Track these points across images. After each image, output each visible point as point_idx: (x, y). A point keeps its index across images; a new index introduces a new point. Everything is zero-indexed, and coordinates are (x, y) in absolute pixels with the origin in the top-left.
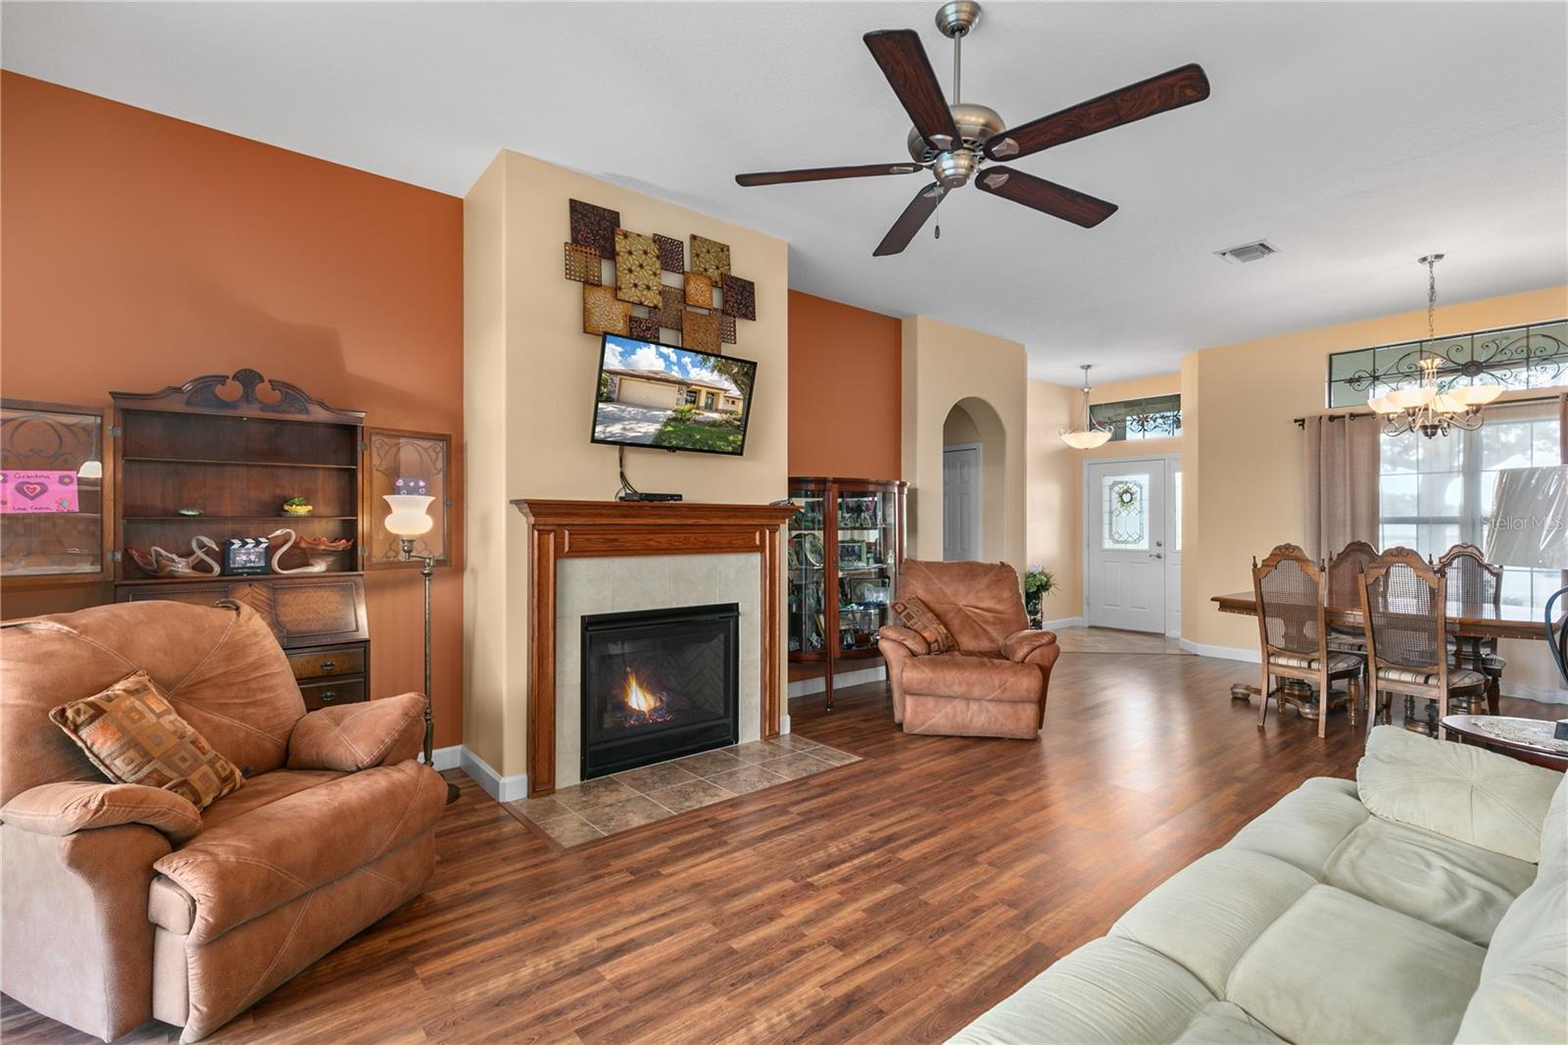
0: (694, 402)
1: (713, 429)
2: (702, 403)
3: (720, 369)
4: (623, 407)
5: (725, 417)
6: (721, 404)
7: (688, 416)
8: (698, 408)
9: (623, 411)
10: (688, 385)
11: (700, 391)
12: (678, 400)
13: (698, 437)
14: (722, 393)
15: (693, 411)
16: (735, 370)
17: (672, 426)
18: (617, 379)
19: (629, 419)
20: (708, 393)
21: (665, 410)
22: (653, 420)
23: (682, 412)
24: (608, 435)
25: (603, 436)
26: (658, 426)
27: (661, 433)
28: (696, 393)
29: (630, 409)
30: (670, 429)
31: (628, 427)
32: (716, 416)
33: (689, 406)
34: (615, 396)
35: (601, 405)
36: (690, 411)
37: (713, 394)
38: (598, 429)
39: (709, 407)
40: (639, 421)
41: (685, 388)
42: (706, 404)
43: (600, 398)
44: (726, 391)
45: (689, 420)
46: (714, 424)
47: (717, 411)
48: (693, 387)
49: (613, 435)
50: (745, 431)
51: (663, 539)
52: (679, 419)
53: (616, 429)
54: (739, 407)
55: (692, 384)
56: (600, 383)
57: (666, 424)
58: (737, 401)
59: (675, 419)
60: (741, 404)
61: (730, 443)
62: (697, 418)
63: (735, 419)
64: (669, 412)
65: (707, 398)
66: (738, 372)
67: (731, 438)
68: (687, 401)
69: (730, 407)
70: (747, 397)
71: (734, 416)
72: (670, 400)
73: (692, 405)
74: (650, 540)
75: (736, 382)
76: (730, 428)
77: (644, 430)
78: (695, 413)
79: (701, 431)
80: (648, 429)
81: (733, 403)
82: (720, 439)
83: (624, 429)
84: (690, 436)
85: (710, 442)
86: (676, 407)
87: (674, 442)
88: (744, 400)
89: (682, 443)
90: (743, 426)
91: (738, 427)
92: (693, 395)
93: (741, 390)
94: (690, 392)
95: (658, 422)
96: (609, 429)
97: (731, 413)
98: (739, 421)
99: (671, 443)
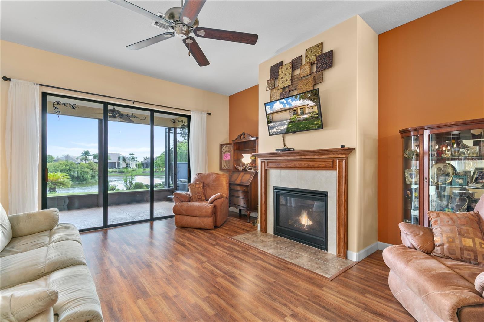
0: (296, 114)
1: (306, 121)
2: (299, 113)
3: (303, 98)
4: (275, 123)
5: (310, 115)
6: (307, 111)
7: (295, 119)
8: (298, 115)
9: (275, 124)
10: (292, 109)
11: (297, 109)
12: (290, 115)
13: (301, 126)
14: (306, 107)
15: (297, 117)
16: (310, 95)
17: (291, 125)
18: (271, 115)
19: (277, 126)
20: (300, 109)
21: (287, 120)
22: (284, 124)
23: (293, 119)
24: (273, 132)
25: (272, 133)
26: (286, 126)
27: (288, 128)
28: (296, 110)
29: (277, 123)
30: (290, 126)
31: (277, 129)
32: (306, 116)
33: (295, 116)
34: (272, 121)
35: (269, 124)
36: (295, 117)
37: (303, 108)
38: (270, 131)
39: (303, 114)
40: (280, 126)
41: (291, 110)
42: (301, 113)
43: (269, 122)
44: (307, 105)
45: (296, 121)
46: (306, 119)
47: (306, 114)
48: (294, 109)
49: (274, 132)
50: (321, 118)
51: (293, 164)
52: (292, 122)
53: (274, 130)
54: (316, 109)
55: (293, 108)
56: (267, 118)
57: (288, 125)
58: (314, 107)
59: (291, 122)
60: (316, 107)
61: (315, 125)
62: (299, 119)
63: (315, 115)
64: (289, 120)
65: (301, 110)
66: (311, 95)
67: (315, 123)
68: (293, 115)
69: (311, 111)
70: (318, 103)
71: (314, 114)
72: (288, 116)
73: (296, 115)
74: (289, 164)
75: (311, 100)
76: (314, 119)
77: (282, 128)
78: (298, 118)
79: (302, 123)
80: (284, 127)
81: (312, 108)
82: (310, 124)
83: (277, 130)
84: (298, 126)
85: (307, 127)
86: (290, 118)
87: (293, 130)
88: (317, 105)
89: (296, 130)
90: (319, 116)
91: (318, 117)
92: (295, 111)
93: (315, 102)
94: (293, 111)
95: (286, 125)
96: (273, 131)
97: (312, 113)
98: (317, 114)
99: (291, 130)
